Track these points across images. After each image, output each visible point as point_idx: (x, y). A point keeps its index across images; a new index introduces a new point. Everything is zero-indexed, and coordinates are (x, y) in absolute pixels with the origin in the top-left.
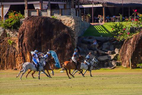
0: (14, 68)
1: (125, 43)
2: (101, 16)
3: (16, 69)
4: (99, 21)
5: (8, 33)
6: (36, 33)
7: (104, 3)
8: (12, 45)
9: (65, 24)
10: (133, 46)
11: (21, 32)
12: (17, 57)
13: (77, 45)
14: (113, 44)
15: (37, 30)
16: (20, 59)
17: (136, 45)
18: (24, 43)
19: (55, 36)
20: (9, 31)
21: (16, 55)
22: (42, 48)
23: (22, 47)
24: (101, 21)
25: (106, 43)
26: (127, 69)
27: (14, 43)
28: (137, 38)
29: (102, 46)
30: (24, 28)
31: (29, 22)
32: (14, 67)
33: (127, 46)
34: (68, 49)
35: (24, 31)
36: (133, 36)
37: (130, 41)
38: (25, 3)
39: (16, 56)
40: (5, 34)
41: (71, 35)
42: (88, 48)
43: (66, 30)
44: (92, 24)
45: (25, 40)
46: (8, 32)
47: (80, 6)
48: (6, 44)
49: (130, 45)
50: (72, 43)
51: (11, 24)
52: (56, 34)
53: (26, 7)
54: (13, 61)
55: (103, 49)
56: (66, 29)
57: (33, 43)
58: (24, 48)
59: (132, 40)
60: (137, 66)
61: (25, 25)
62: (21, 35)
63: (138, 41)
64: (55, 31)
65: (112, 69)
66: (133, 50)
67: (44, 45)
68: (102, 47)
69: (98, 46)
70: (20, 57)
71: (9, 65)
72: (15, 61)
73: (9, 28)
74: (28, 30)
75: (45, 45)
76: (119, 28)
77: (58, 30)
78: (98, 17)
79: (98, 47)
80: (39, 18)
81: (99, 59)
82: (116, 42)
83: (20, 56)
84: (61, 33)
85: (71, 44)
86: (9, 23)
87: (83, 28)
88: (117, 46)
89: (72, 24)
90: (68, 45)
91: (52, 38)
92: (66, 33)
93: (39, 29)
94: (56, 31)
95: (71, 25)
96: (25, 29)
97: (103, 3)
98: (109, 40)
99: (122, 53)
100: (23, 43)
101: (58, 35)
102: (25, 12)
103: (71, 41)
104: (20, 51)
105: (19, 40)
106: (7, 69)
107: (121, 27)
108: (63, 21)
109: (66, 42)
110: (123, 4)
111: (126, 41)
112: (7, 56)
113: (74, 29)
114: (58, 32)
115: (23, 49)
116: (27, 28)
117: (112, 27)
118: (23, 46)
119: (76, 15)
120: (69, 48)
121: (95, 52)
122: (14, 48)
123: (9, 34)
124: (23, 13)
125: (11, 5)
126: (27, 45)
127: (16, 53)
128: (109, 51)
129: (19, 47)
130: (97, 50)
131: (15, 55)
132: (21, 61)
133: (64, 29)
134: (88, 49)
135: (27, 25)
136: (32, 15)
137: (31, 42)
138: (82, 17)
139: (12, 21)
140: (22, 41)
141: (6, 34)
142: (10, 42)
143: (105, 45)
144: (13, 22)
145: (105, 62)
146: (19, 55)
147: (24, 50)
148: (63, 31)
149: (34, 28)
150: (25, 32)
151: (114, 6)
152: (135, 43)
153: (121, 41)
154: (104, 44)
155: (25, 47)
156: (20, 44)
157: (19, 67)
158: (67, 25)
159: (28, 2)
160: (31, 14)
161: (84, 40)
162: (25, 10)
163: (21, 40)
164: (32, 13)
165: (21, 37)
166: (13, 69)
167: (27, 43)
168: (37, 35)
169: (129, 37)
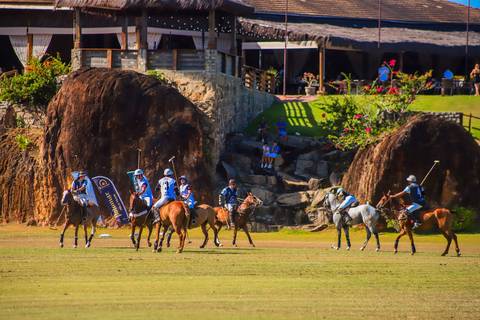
0: (29, 219)
1: (359, 156)
2: (311, 75)
3: (34, 223)
4: (306, 91)
5: (19, 114)
6: (96, 117)
7: (323, 40)
8: (28, 150)
9: (186, 95)
10: (379, 168)
11: (54, 114)
12: (38, 187)
13: (222, 158)
14: (327, 158)
15: (99, 109)
16: (48, 192)
17: (388, 163)
18: (61, 148)
19: (151, 130)
20: (23, 111)
21: (36, 182)
22: (113, 162)
23: (53, 158)
24: (311, 90)
25: (307, 155)
26: (359, 232)
27: (32, 146)
28: (392, 142)
29: (295, 164)
30: (62, 101)
31: (77, 85)
32: (28, 217)
33: (362, 164)
34: (191, 170)
35: (62, 111)
36: (381, 136)
37: (373, 152)
38: (74, 31)
39: (35, 184)
40: (10, 119)
41: (201, 128)
42: (252, 168)
43: (187, 113)
44: (282, 98)
45: (64, 138)
46: (19, 112)
47: (246, 46)
48: (10, 147)
49: (371, 162)
50: (205, 152)
51: (29, 88)
52: (157, 124)
53: (77, 43)
54: (26, 199)
55: (296, 173)
56: (187, 109)
57: (86, 147)
58: (59, 162)
59: (377, 150)
60: (389, 225)
61: (64, 94)
62: (53, 124)
63: (394, 150)
64: (152, 114)
65: (316, 231)
66: (378, 178)
67: (119, 153)
68: (292, 165)
69: (280, 161)
70: (48, 187)
71: (13, 210)
72: (32, 198)
73: (24, 102)
74: (73, 110)
75: (121, 154)
76: (344, 113)
77: (161, 110)
78: (304, 80)
79: (282, 167)
80: (108, 76)
81: (281, 201)
82: (335, 152)
83: (46, 184)
84: (170, 120)
85: (200, 155)
86: (24, 88)
87: (246, 109)
88: (337, 164)
89: (206, 95)
90: (191, 156)
91: (144, 136)
92: (188, 122)
93: (104, 107)
94: (154, 116)
95: (204, 99)
96: (65, 104)
97: (320, 38)
98: (317, 146)
99: (348, 185)
100: (58, 146)
101: (162, 126)
102: (73, 55)
103: (201, 144)
104: (47, 171)
105: (48, 139)
106: (8, 222)
107: (351, 110)
108: (183, 87)
109: (185, 149)
110: (381, 44)
111: (362, 152)
112: (10, 184)
113: (212, 111)
114: (161, 117)
115: (57, 166)
116: (70, 103)
117: (323, 109)
118: (57, 155)
119: (223, 71)
120: (193, 165)
121: (273, 179)
122: (32, 160)
123: (22, 120)
124: (67, 60)
125: (54, 36)
126: (69, 152)
127: (36, 175)
128: (312, 179)
129: (46, 157)
130: (279, 174)
131: (32, 181)
132: (50, 200)
133: (182, 109)
134: (252, 172)
135: (70, 93)
136: (93, 64)
137: (82, 146)
138: (247, 75)
139: (32, 81)
140: (56, 139)
141: (15, 117)
142: (22, 142)
143: (304, 161)
144: (36, 84)
145: (296, 210)
146: (44, 182)
147: (60, 166)
148: (178, 114)
149: (90, 103)
150: (65, 114)
151: (354, 47)
152: (385, 157)
153: (346, 149)
154: (301, 156)
155: (63, 158)
156: (50, 150)
157: (41, 217)
158: (193, 98)
159: (83, 30)
160: (90, 62)
161: (244, 142)
162: (73, 50)
163: (51, 138)
164: (93, 59)
165: (53, 129)
166: (24, 221)
167: (68, 146)
168: (98, 124)
169: (371, 139)
